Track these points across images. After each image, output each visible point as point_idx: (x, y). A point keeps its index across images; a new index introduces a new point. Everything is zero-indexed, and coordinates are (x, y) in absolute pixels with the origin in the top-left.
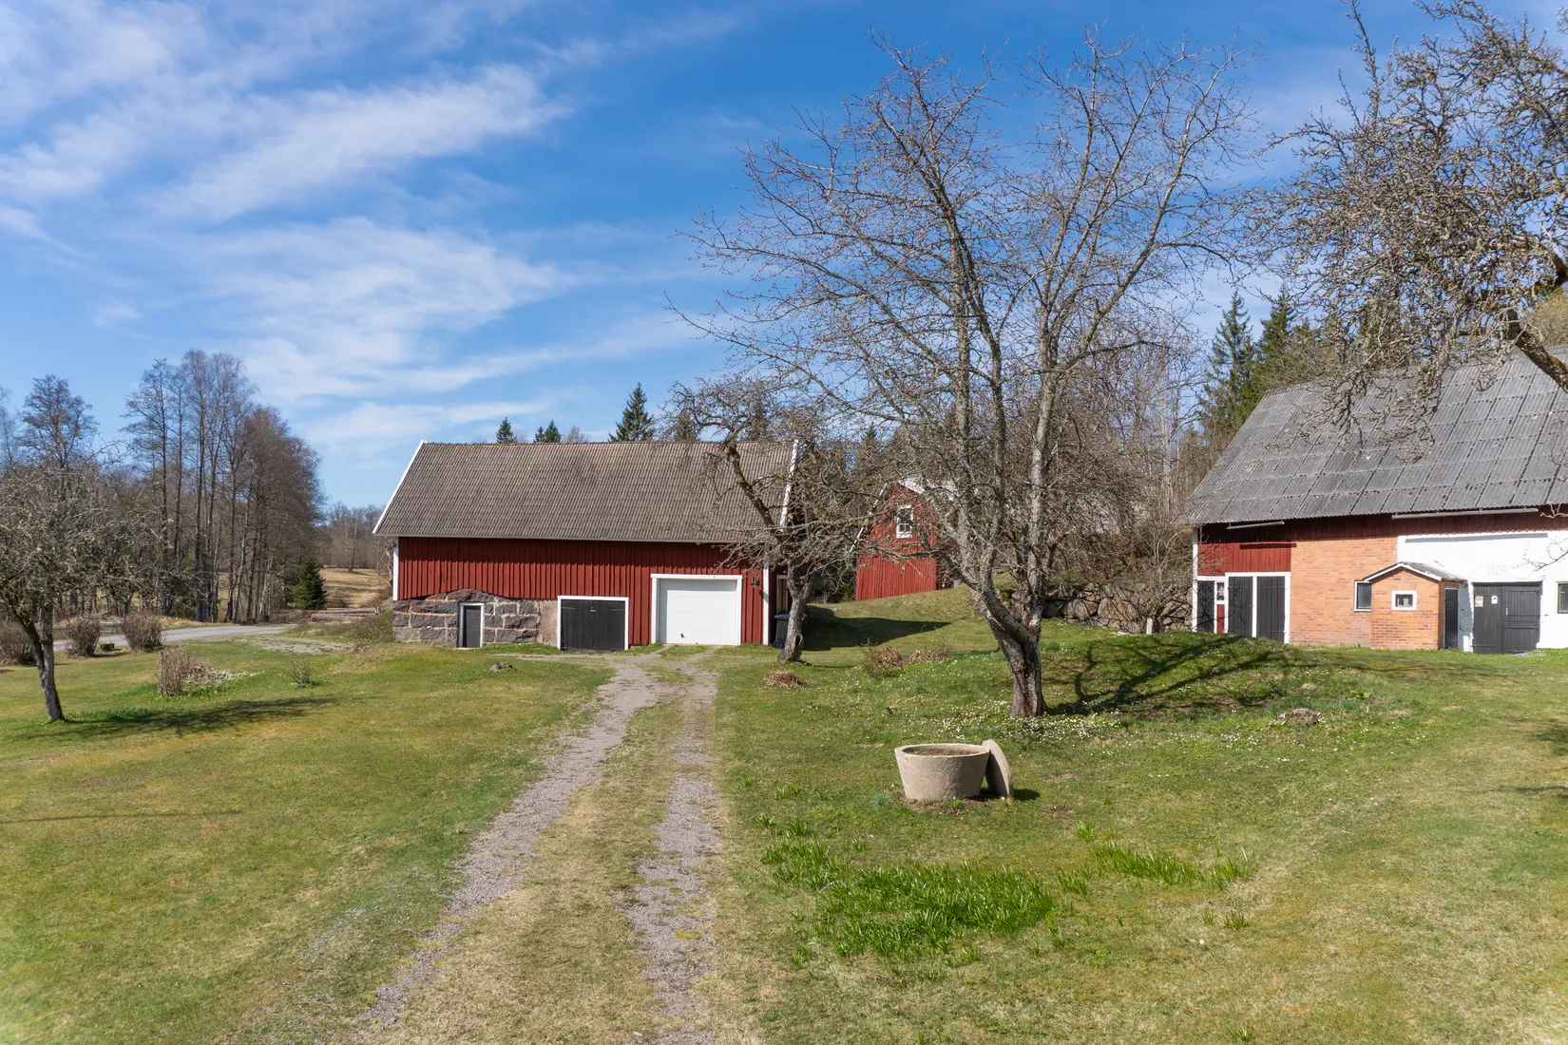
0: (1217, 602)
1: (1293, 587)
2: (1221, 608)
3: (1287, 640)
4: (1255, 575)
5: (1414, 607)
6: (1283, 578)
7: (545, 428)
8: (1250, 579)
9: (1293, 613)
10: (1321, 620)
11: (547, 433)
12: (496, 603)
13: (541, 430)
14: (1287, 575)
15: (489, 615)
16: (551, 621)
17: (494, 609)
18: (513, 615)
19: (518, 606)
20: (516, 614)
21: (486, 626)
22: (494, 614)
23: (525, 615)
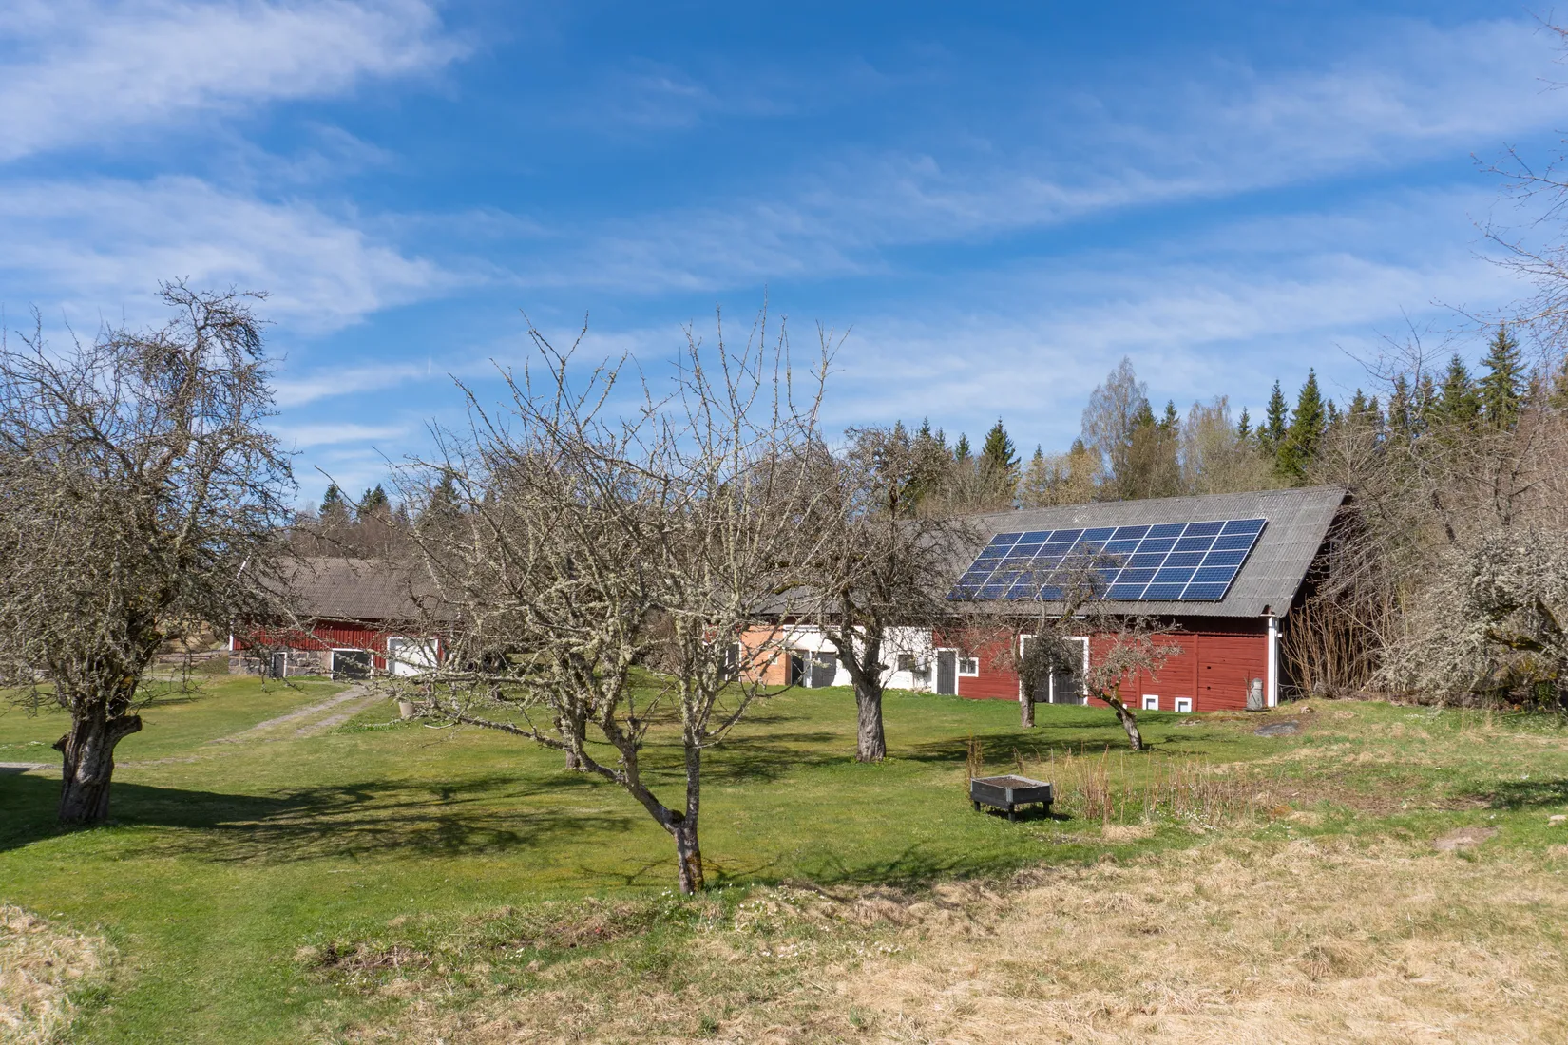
7: (373, 489)
11: (375, 494)
12: (295, 652)
13: (368, 492)
15: (290, 659)
16: (327, 663)
17: (293, 655)
18: (304, 659)
19: (308, 654)
20: (307, 658)
21: (288, 666)
22: (293, 658)
23: (311, 659)
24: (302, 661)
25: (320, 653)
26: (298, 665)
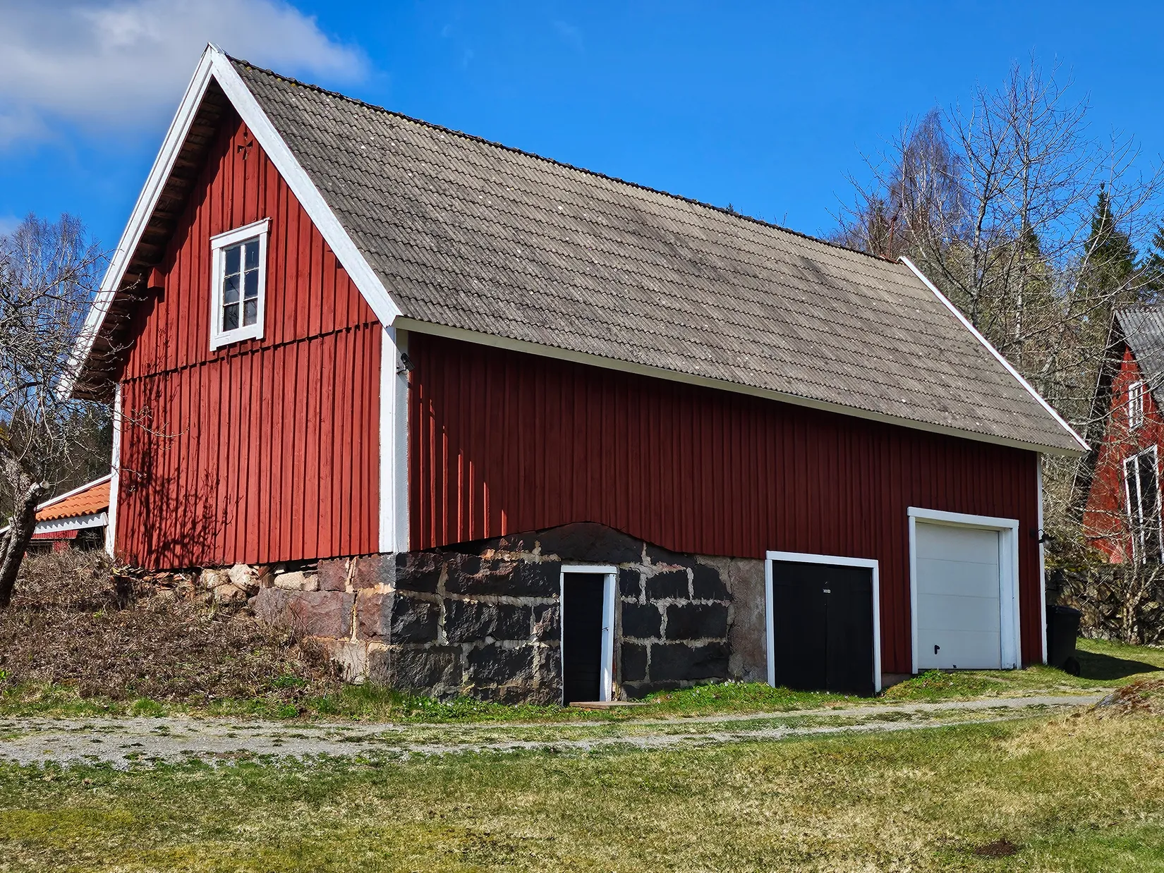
15: (631, 600)
16: (754, 618)
17: (643, 583)
18: (682, 602)
19: (691, 576)
20: (688, 598)
21: (625, 635)
22: (643, 598)
23: (704, 602)
24: (672, 609)
25: (728, 572)
26: (662, 632)
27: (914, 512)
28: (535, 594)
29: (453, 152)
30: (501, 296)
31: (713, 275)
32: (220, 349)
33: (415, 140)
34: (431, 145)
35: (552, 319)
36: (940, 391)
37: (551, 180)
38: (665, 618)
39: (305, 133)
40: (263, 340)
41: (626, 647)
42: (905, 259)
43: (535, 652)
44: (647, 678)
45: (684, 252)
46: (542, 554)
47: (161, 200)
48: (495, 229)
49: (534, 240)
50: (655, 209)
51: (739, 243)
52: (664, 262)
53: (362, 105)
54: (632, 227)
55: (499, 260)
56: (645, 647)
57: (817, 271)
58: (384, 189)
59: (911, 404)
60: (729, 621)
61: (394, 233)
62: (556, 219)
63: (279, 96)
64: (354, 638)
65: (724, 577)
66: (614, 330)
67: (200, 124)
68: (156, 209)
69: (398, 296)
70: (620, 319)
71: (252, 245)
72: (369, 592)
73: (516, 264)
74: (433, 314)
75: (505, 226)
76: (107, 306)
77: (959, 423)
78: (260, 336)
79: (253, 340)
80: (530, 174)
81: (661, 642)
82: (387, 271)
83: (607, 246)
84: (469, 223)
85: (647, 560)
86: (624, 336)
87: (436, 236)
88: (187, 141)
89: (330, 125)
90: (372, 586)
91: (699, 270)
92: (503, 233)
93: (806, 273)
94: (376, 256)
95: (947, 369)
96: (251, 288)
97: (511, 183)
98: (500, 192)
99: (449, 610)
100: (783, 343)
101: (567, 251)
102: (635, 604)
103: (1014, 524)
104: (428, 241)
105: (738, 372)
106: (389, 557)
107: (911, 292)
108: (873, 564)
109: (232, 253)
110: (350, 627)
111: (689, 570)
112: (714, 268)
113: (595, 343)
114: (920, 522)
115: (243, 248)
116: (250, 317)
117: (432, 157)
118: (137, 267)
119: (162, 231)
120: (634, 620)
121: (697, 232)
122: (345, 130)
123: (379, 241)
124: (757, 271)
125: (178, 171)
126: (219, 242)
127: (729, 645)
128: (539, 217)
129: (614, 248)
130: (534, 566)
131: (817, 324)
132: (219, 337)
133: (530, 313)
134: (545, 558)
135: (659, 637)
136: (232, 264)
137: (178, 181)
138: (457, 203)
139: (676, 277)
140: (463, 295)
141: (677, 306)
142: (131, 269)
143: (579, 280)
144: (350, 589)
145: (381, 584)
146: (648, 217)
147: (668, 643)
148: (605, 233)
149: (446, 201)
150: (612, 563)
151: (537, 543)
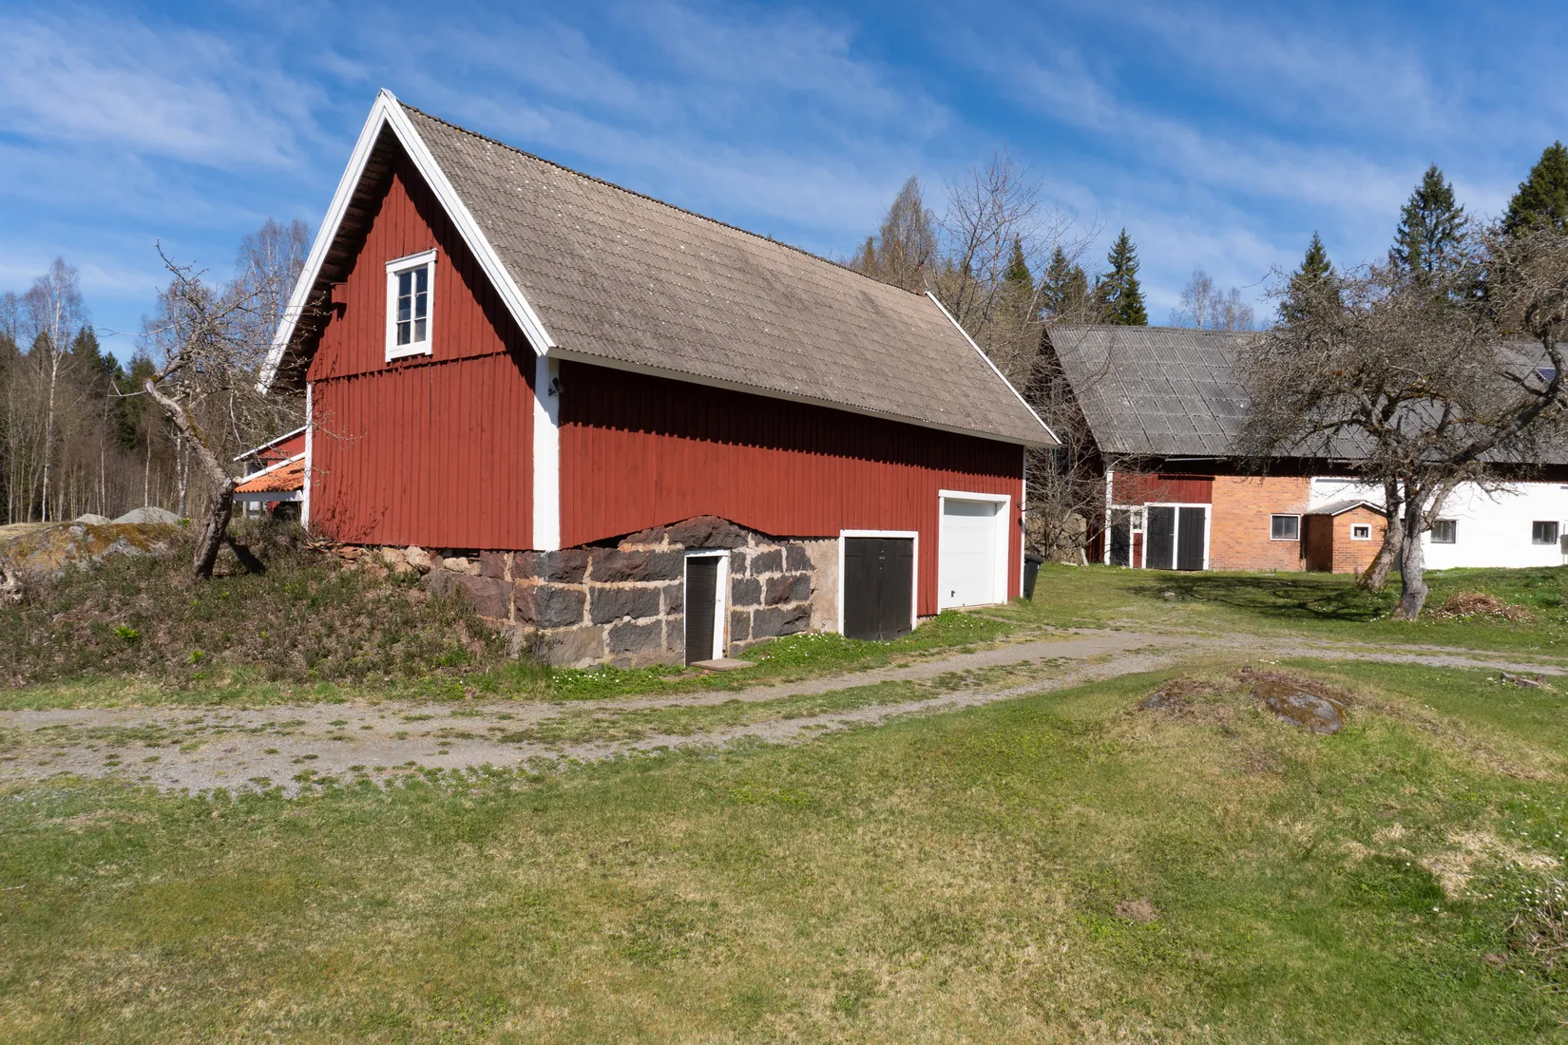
0: (1133, 532)
1: (1213, 518)
2: (1139, 538)
3: (1206, 566)
4: (1177, 506)
5: (1369, 538)
6: (1203, 510)
8: (1172, 510)
9: (1213, 542)
10: (1239, 548)
14: (1208, 507)
15: (739, 576)
16: (830, 583)
17: (748, 563)
18: (777, 575)
19: (784, 554)
20: (782, 571)
21: (734, 604)
22: (748, 574)
23: (794, 573)
24: (771, 582)
25: (812, 549)
26: (762, 600)
27: (944, 494)
28: (663, 577)
29: (595, 196)
30: (638, 326)
31: (800, 306)
32: (395, 360)
33: (563, 185)
34: (575, 189)
35: (681, 346)
36: (964, 400)
37: (673, 222)
38: (764, 588)
39: (468, 175)
40: (431, 356)
41: (734, 614)
42: (929, 293)
43: (664, 624)
44: (750, 636)
45: (778, 286)
46: (670, 544)
47: (342, 227)
48: (632, 265)
49: (663, 276)
50: (754, 250)
51: (817, 278)
52: (763, 295)
53: (518, 152)
54: (738, 264)
55: (635, 293)
56: (749, 613)
57: (872, 302)
58: (538, 228)
59: (947, 412)
60: (812, 587)
61: (546, 268)
62: (680, 257)
63: (445, 141)
64: (512, 620)
65: (808, 553)
66: (731, 355)
67: (375, 162)
68: (338, 235)
69: (551, 328)
70: (735, 346)
71: (422, 272)
72: (524, 583)
73: (650, 297)
74: (581, 344)
75: (639, 263)
76: (296, 318)
77: (978, 427)
78: (428, 352)
79: (423, 355)
80: (657, 218)
81: (762, 607)
82: (541, 304)
83: (721, 281)
84: (610, 260)
85: (751, 542)
86: (739, 361)
87: (583, 272)
88: (364, 176)
89: (491, 169)
90: (528, 578)
91: (791, 301)
92: (639, 269)
93: (865, 303)
94: (531, 291)
95: (965, 382)
96: (421, 310)
97: (642, 224)
98: (633, 231)
99: (592, 596)
100: (855, 364)
101: (690, 285)
102: (742, 580)
103: (1007, 498)
104: (577, 276)
105: (827, 391)
106: (542, 555)
107: (936, 320)
108: (914, 535)
109: (404, 277)
110: (508, 611)
111: (784, 550)
112: (800, 300)
113: (717, 367)
114: (947, 500)
115: (414, 276)
116: (421, 335)
117: (578, 201)
118: (323, 283)
119: (343, 255)
120: (742, 593)
121: (785, 270)
122: (503, 173)
123: (534, 276)
124: (831, 302)
125: (356, 202)
126: (393, 268)
127: (811, 605)
128: (666, 255)
129: (726, 282)
130: (663, 554)
131: (877, 347)
132: (393, 350)
133: (663, 341)
134: (673, 547)
135: (760, 603)
136: (405, 287)
137: (356, 211)
138: (599, 242)
139: (773, 307)
140: (606, 326)
141: (776, 333)
142: (318, 286)
143: (700, 312)
144: (508, 578)
145: (536, 577)
146: (749, 256)
147: (767, 607)
148: (718, 269)
149: (590, 240)
150: (725, 549)
151: (666, 535)
